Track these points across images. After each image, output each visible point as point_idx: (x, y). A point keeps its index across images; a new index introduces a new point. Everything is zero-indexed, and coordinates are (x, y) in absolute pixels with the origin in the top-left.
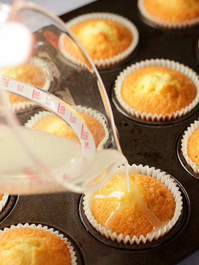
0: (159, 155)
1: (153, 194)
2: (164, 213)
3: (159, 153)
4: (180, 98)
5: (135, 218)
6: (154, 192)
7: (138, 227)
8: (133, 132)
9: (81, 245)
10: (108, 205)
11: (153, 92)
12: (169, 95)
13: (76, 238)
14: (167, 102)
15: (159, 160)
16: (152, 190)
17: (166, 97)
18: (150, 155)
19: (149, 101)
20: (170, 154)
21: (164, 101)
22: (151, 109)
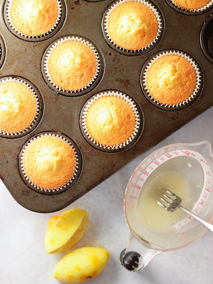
0: (129, 82)
1: (123, 118)
2: (128, 130)
3: (129, 80)
4: (146, 37)
5: (111, 134)
6: (123, 116)
7: (113, 139)
8: (114, 61)
9: (80, 148)
10: (96, 124)
11: (128, 33)
12: (139, 36)
13: (78, 143)
14: (137, 40)
15: (129, 86)
16: (122, 114)
17: (137, 37)
18: (123, 82)
19: (125, 39)
20: (136, 81)
21: (136, 40)
22: (127, 44)
